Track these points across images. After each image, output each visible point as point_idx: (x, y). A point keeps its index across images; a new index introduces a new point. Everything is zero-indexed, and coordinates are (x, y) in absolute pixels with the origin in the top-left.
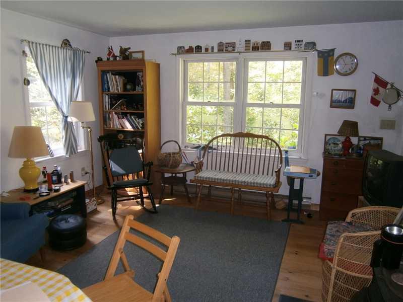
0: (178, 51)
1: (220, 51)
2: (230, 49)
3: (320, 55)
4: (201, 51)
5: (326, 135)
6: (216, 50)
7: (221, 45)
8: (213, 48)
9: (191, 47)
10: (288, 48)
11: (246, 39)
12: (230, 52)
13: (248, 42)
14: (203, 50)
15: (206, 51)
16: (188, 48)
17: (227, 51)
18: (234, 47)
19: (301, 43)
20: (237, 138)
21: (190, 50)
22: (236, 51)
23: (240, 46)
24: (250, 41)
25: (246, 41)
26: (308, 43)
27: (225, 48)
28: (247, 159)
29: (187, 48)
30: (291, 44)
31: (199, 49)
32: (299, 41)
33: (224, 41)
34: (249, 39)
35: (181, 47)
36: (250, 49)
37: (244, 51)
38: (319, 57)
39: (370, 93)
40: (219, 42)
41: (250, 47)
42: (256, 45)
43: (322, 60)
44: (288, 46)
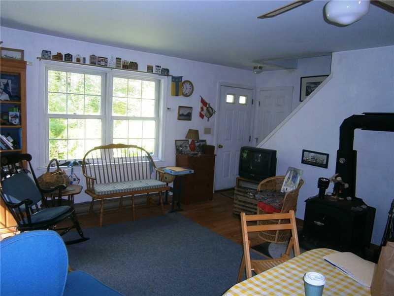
0: (43, 55)
1: (93, 63)
2: (103, 63)
3: (174, 80)
4: (72, 61)
5: (176, 141)
6: (88, 62)
7: (93, 58)
8: (84, 59)
9: (60, 54)
10: (151, 71)
11: (118, 57)
12: (102, 66)
13: (118, 60)
14: (74, 60)
15: (77, 61)
16: (56, 54)
17: (100, 64)
18: (106, 62)
19: (159, 68)
20: (107, 150)
21: (58, 57)
22: (108, 66)
23: (112, 62)
24: (120, 59)
25: (117, 58)
26: (165, 69)
27: (97, 62)
28: (116, 169)
29: (54, 53)
30: (153, 68)
31: (69, 58)
32: (158, 67)
33: (97, 55)
34: (120, 57)
35: (47, 52)
36: (120, 67)
37: (115, 67)
38: (172, 81)
39: (199, 110)
40: (92, 54)
41: (120, 64)
42: (126, 64)
43: (175, 83)
44: (150, 69)
